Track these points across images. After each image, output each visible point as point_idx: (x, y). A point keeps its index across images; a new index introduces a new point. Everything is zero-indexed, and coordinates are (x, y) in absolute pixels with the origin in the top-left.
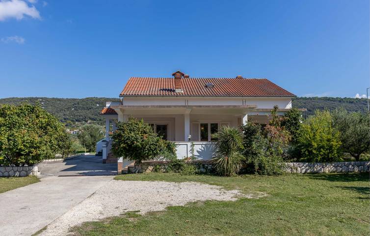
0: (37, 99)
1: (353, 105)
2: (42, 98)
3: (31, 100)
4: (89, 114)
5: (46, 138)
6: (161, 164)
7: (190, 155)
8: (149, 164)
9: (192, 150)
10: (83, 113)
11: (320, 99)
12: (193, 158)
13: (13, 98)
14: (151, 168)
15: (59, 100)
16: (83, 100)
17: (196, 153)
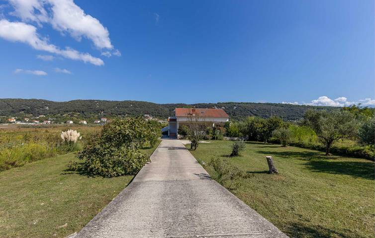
0: (94, 101)
1: (283, 108)
2: (97, 100)
3: (90, 101)
4: (126, 110)
10: (122, 110)
11: (264, 104)
13: (79, 100)
15: (108, 102)
16: (122, 102)
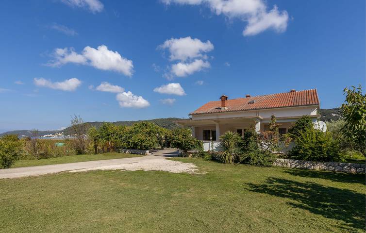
5: (149, 138)
6: (196, 153)
7: (211, 149)
8: (190, 153)
9: (212, 146)
12: (213, 151)
14: (191, 155)
17: (214, 148)
